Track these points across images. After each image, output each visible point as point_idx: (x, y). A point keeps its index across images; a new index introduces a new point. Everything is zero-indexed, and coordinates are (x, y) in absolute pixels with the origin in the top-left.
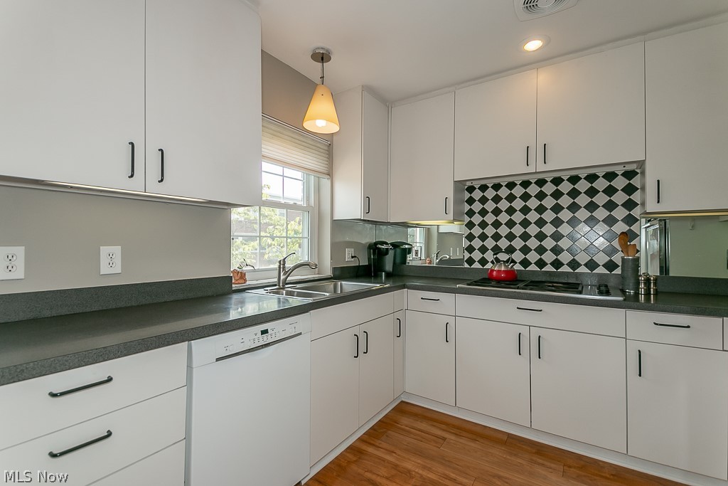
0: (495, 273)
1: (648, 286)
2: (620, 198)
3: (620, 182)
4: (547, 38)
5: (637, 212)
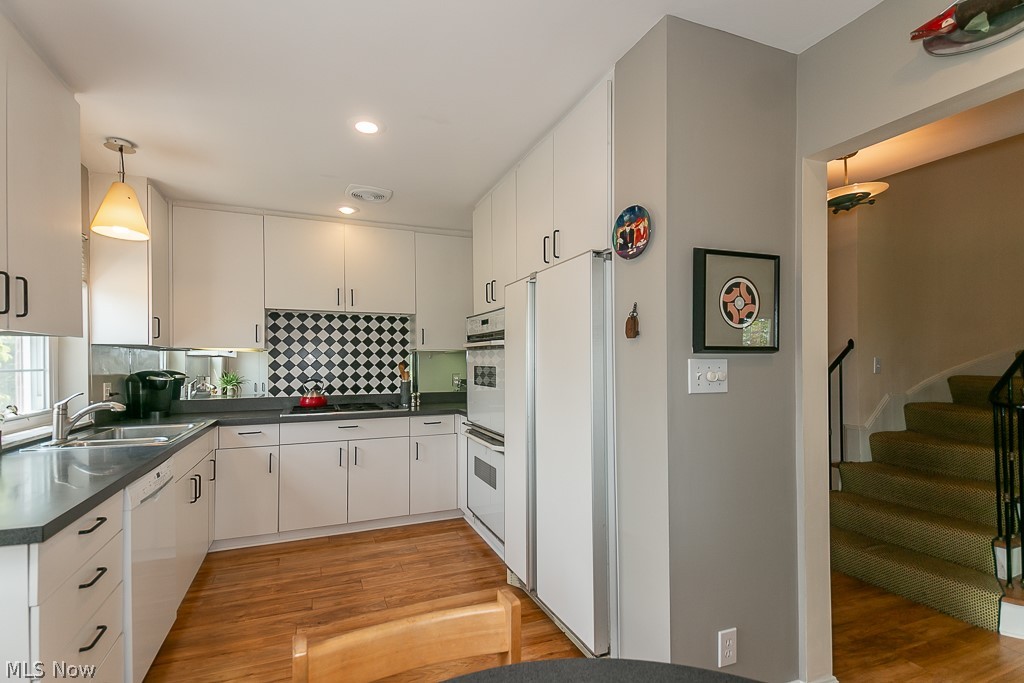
0: (307, 401)
1: (416, 400)
2: (398, 337)
3: (398, 325)
4: (358, 210)
5: (408, 348)
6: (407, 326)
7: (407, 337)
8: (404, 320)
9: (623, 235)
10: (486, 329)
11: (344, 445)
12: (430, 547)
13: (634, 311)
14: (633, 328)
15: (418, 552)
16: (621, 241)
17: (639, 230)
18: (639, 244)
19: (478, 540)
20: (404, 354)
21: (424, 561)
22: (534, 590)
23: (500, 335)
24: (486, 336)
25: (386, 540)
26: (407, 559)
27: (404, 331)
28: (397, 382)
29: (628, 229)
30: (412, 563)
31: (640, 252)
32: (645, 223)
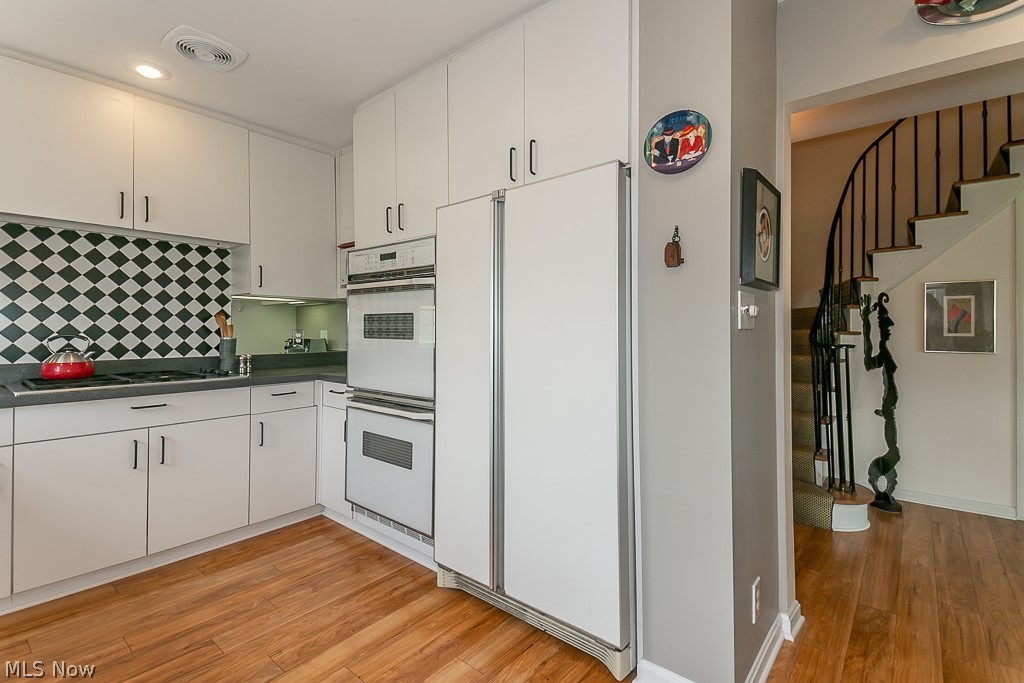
0: (56, 369)
1: (245, 363)
2: (213, 276)
3: (213, 260)
4: (168, 75)
5: (227, 292)
6: (227, 261)
7: (228, 277)
8: (222, 253)
9: (660, 146)
10: (388, 265)
11: (141, 436)
12: (297, 564)
13: (676, 235)
14: (674, 255)
15: (284, 575)
16: (656, 153)
17: (688, 140)
18: (686, 157)
19: (359, 540)
20: (222, 300)
21: (300, 586)
22: (499, 588)
23: (430, 271)
24: (388, 275)
25: (220, 568)
26: (274, 587)
27: (222, 268)
28: (213, 340)
29: (668, 139)
30: (285, 592)
31: (688, 166)
32: (701, 131)
